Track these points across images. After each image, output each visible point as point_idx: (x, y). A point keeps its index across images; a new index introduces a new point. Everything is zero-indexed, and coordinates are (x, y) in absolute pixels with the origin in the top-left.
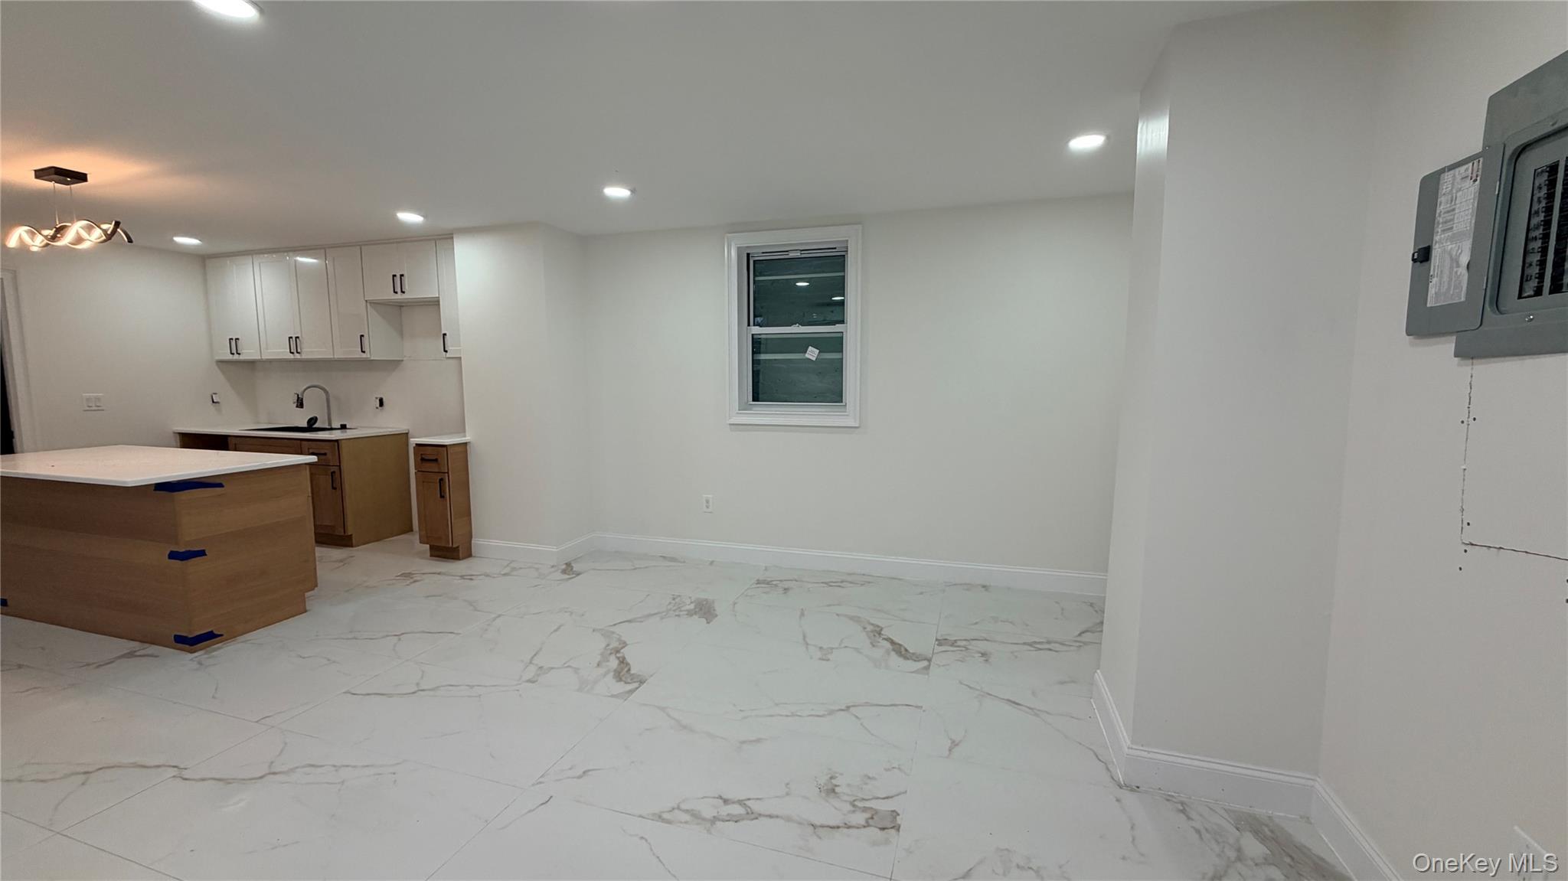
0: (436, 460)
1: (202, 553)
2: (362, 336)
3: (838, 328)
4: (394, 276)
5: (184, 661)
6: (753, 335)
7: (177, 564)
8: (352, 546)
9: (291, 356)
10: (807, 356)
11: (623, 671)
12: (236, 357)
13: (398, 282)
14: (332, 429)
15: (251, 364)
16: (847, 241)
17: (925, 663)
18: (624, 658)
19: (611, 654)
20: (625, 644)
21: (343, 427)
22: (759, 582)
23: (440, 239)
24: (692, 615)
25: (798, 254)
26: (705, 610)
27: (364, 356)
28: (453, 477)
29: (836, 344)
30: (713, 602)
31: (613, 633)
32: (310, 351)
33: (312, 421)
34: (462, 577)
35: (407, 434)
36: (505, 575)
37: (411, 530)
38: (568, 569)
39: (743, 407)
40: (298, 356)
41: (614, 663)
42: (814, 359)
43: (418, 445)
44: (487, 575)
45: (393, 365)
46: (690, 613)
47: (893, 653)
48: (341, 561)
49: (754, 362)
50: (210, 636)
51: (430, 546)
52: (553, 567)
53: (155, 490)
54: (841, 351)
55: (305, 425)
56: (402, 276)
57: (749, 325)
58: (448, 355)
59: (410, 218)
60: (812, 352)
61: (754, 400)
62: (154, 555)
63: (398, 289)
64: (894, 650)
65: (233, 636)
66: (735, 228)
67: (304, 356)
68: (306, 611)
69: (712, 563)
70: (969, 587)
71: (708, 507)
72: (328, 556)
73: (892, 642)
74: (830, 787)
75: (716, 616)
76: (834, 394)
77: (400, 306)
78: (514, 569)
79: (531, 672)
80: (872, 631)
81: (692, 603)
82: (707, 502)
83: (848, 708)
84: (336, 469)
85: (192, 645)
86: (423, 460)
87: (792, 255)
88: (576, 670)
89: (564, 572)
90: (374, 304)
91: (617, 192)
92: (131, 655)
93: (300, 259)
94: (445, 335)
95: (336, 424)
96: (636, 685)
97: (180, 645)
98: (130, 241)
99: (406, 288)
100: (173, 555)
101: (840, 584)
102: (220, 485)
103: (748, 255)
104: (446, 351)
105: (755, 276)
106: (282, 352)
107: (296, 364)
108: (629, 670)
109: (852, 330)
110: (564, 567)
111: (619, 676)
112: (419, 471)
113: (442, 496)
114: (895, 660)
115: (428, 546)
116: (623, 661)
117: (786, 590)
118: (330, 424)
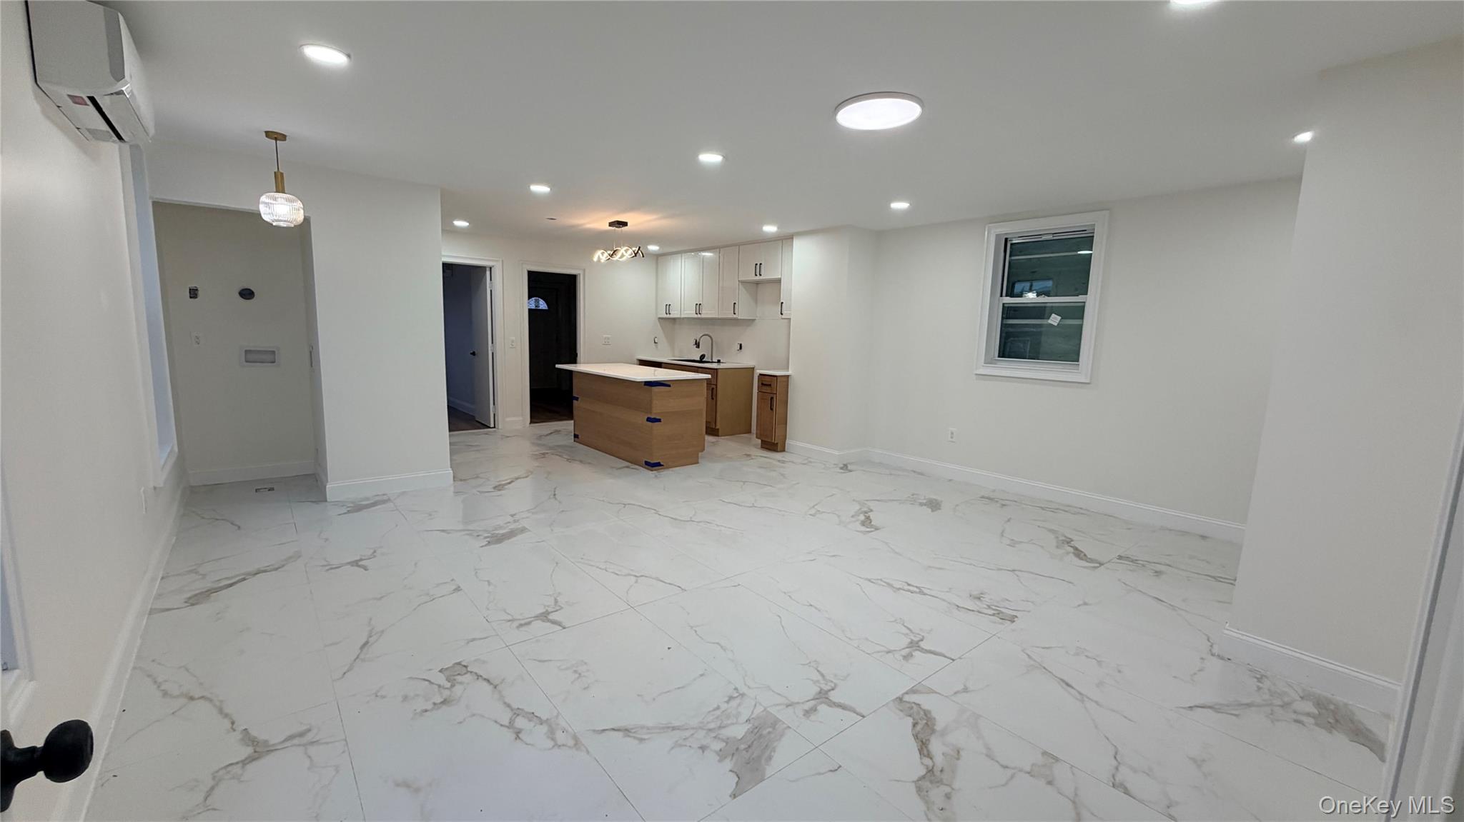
0: (770, 385)
1: (659, 420)
2: (735, 303)
3: (1080, 298)
4: (756, 264)
5: (650, 474)
6: (1004, 304)
7: (650, 423)
8: (718, 436)
9: (696, 316)
10: (1050, 321)
11: (867, 522)
12: (668, 316)
13: (758, 268)
14: (712, 362)
15: (674, 319)
16: (1094, 225)
17: (1098, 565)
18: (869, 517)
19: (861, 513)
20: (871, 511)
21: (719, 361)
22: (983, 497)
23: (785, 240)
24: (922, 506)
25: (1050, 237)
26: (934, 505)
27: (735, 316)
28: (779, 397)
29: (1078, 312)
30: (941, 502)
31: (866, 504)
32: (707, 313)
33: (703, 356)
34: (779, 461)
35: (753, 368)
36: (804, 464)
37: (749, 432)
38: (845, 467)
39: (989, 361)
40: (699, 316)
41: (862, 517)
42: (1056, 324)
43: (761, 375)
44: (793, 462)
45: (750, 322)
46: (921, 504)
47: (1071, 555)
48: (713, 443)
49: (1003, 325)
50: (658, 464)
51: (762, 441)
52: (835, 464)
53: (645, 385)
54: (1082, 318)
55: (698, 359)
56: (761, 264)
57: (1001, 296)
58: (783, 317)
59: (770, 229)
60: (1056, 318)
61: (999, 356)
62: (641, 419)
63: (758, 274)
64: (1074, 553)
65: (668, 467)
66: (994, 220)
67: (703, 316)
68: (698, 463)
69: (950, 480)
71: (952, 438)
72: (709, 439)
73: (1076, 549)
74: (978, 596)
75: (940, 509)
76: (1072, 355)
77: (757, 283)
78: (810, 462)
79: (813, 511)
80: (1063, 540)
81: (925, 499)
82: (952, 433)
83: (1014, 570)
84: (714, 387)
85: (653, 467)
86: (762, 384)
87: (1044, 238)
88: (839, 516)
89: (841, 468)
90: (743, 282)
91: (900, 205)
92: (628, 467)
93: (704, 254)
94: (782, 303)
95: (715, 360)
96: (873, 529)
97: (646, 466)
98: (643, 256)
99: (762, 273)
100: (649, 420)
101: (1054, 511)
102: (669, 386)
103: (1006, 239)
104: (782, 314)
105: (1010, 256)
106: (690, 313)
107: (699, 321)
108: (871, 522)
109: (1091, 300)
110: (842, 466)
111: (863, 524)
112: (759, 391)
113: (772, 409)
114: (1072, 557)
115: (759, 441)
116: (868, 518)
117: (1004, 505)
118: (712, 359)
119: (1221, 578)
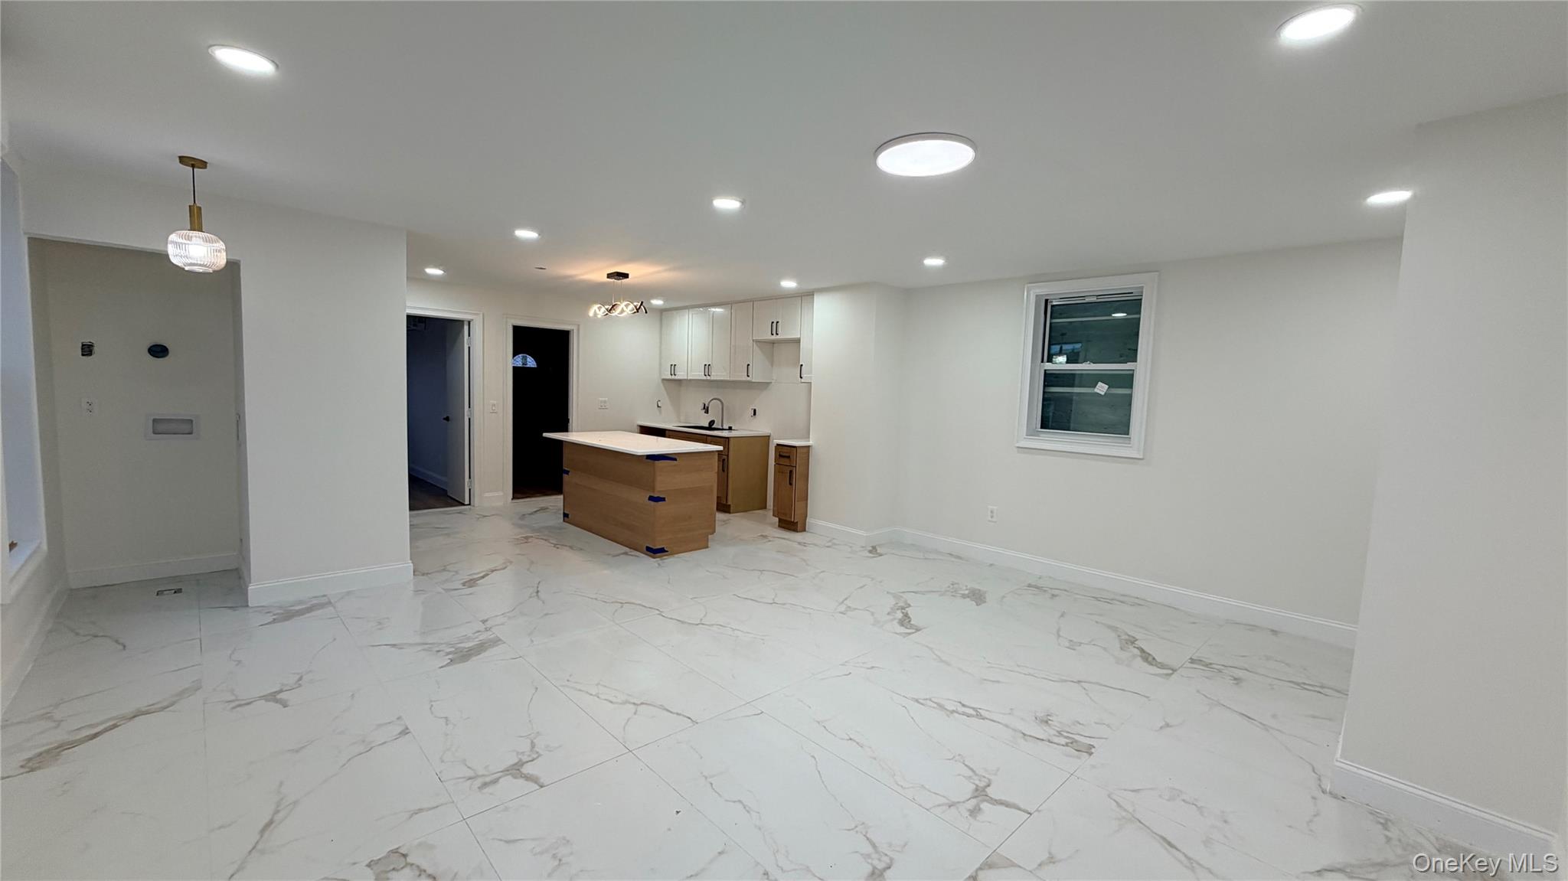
0: (789, 457)
1: (663, 499)
2: (748, 365)
3: (1129, 366)
4: (773, 323)
5: (651, 562)
6: (1045, 370)
7: (652, 503)
8: (730, 513)
9: (705, 378)
10: (1096, 390)
11: (905, 621)
12: (673, 377)
13: (774, 327)
14: (723, 429)
15: (680, 381)
16: (1142, 287)
17: (1171, 672)
18: (907, 613)
19: (898, 609)
20: (909, 606)
21: (730, 429)
22: (1030, 586)
23: (805, 296)
24: (964, 598)
25: (1094, 299)
26: (978, 597)
27: (748, 379)
28: (799, 470)
29: (1127, 380)
30: (985, 592)
31: (901, 597)
32: (716, 375)
33: (712, 423)
34: (799, 543)
35: (769, 436)
36: (828, 547)
37: (764, 507)
38: (873, 550)
39: (1031, 433)
40: (709, 378)
41: (899, 615)
42: (1103, 393)
43: (778, 445)
44: (815, 545)
45: (764, 386)
46: (964, 596)
47: (1139, 659)
48: (724, 521)
49: (1044, 392)
50: (662, 551)
51: (779, 519)
52: (863, 547)
53: (647, 458)
54: (1131, 387)
55: (707, 425)
56: (777, 322)
57: (1042, 361)
58: (803, 381)
59: (789, 284)
60: (1102, 387)
61: (1042, 428)
62: (641, 497)
63: (774, 333)
64: (1141, 656)
65: (673, 554)
66: (1036, 279)
67: (712, 378)
68: (707, 547)
69: (991, 565)
70: (1253, 627)
71: (992, 517)
72: (720, 516)
73: (1142, 651)
74: (1045, 719)
75: (985, 602)
76: (1120, 426)
77: (773, 343)
78: (835, 544)
79: (843, 608)
80: (1126, 640)
81: (967, 589)
82: (992, 512)
83: (1079, 682)
84: (725, 457)
85: (654, 553)
86: (781, 456)
87: (1087, 300)
88: (873, 614)
89: (870, 552)
90: (757, 342)
91: (934, 262)
92: (626, 553)
93: (713, 310)
94: (802, 365)
95: (726, 427)
96: (914, 631)
97: (648, 553)
98: (646, 312)
99: (779, 332)
100: (651, 498)
101: (1109, 601)
102: (675, 460)
103: (1047, 301)
104: (801, 377)
105: (1051, 318)
106: (698, 374)
107: (708, 384)
108: (910, 621)
109: (1141, 369)
110: (871, 548)
111: (901, 623)
112: (777, 463)
113: (791, 484)
114: (1139, 662)
115: (777, 519)
116: (906, 615)
117: (1053, 595)
118: (722, 426)
119: (1305, 684)
